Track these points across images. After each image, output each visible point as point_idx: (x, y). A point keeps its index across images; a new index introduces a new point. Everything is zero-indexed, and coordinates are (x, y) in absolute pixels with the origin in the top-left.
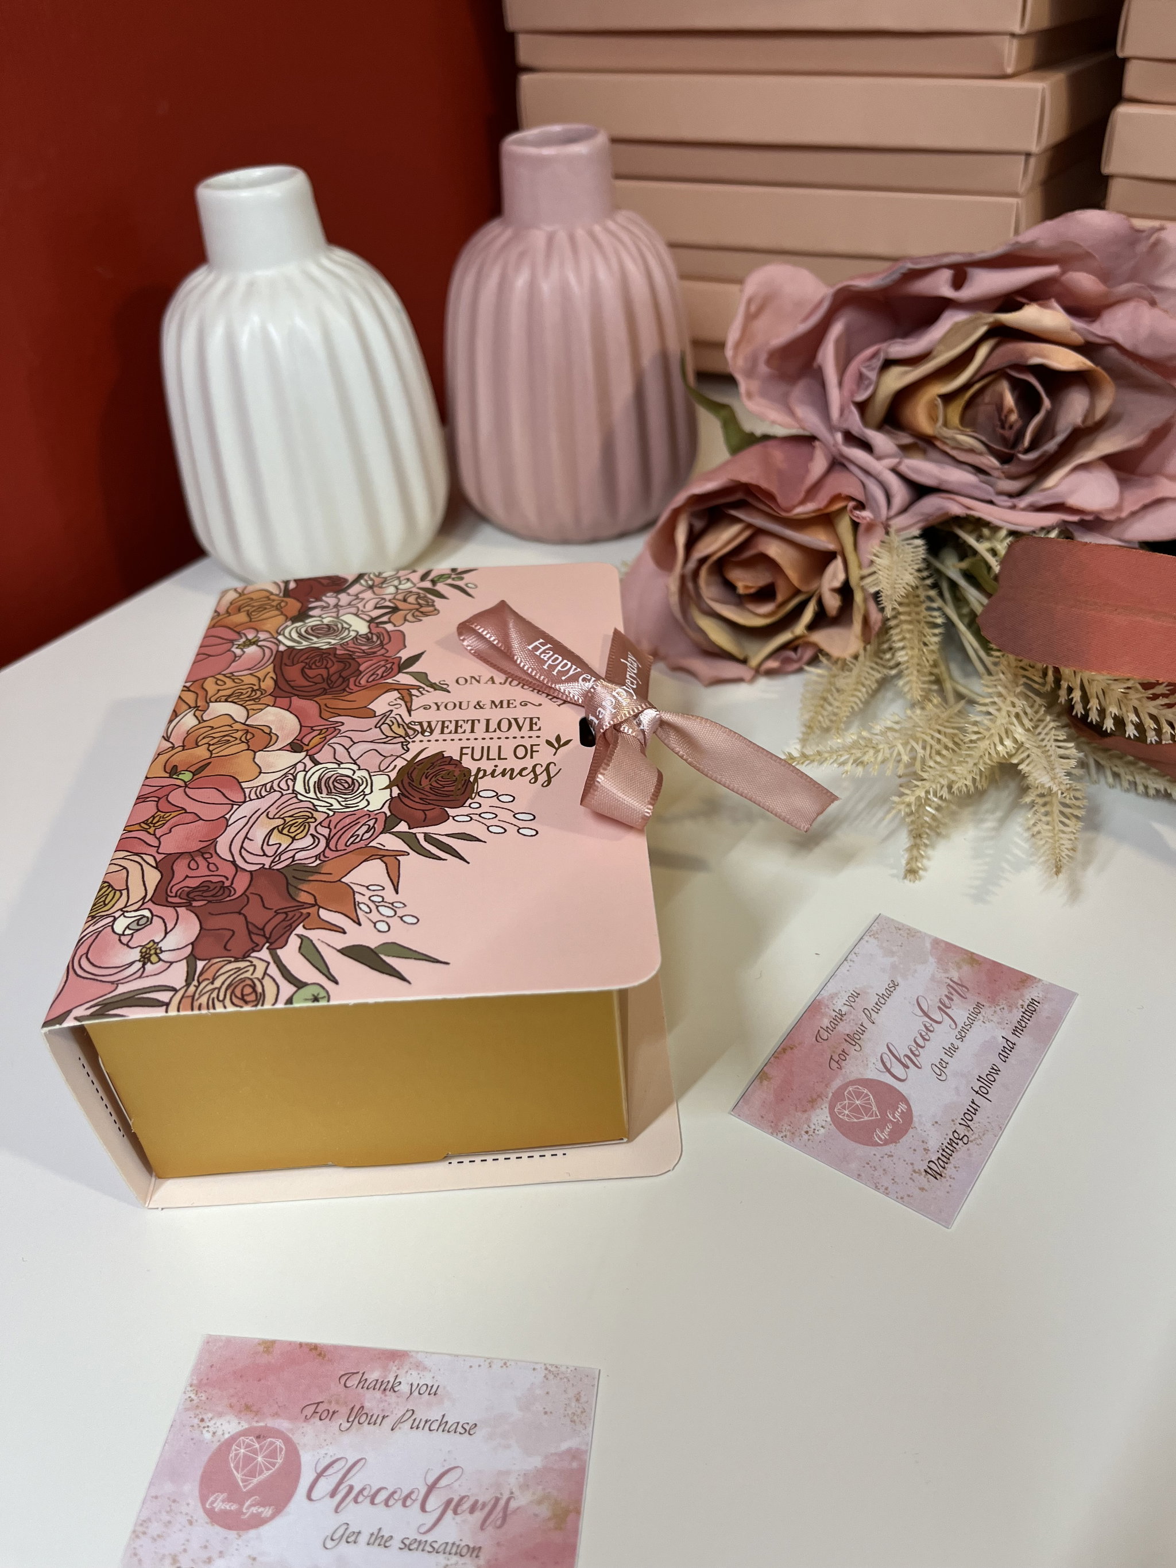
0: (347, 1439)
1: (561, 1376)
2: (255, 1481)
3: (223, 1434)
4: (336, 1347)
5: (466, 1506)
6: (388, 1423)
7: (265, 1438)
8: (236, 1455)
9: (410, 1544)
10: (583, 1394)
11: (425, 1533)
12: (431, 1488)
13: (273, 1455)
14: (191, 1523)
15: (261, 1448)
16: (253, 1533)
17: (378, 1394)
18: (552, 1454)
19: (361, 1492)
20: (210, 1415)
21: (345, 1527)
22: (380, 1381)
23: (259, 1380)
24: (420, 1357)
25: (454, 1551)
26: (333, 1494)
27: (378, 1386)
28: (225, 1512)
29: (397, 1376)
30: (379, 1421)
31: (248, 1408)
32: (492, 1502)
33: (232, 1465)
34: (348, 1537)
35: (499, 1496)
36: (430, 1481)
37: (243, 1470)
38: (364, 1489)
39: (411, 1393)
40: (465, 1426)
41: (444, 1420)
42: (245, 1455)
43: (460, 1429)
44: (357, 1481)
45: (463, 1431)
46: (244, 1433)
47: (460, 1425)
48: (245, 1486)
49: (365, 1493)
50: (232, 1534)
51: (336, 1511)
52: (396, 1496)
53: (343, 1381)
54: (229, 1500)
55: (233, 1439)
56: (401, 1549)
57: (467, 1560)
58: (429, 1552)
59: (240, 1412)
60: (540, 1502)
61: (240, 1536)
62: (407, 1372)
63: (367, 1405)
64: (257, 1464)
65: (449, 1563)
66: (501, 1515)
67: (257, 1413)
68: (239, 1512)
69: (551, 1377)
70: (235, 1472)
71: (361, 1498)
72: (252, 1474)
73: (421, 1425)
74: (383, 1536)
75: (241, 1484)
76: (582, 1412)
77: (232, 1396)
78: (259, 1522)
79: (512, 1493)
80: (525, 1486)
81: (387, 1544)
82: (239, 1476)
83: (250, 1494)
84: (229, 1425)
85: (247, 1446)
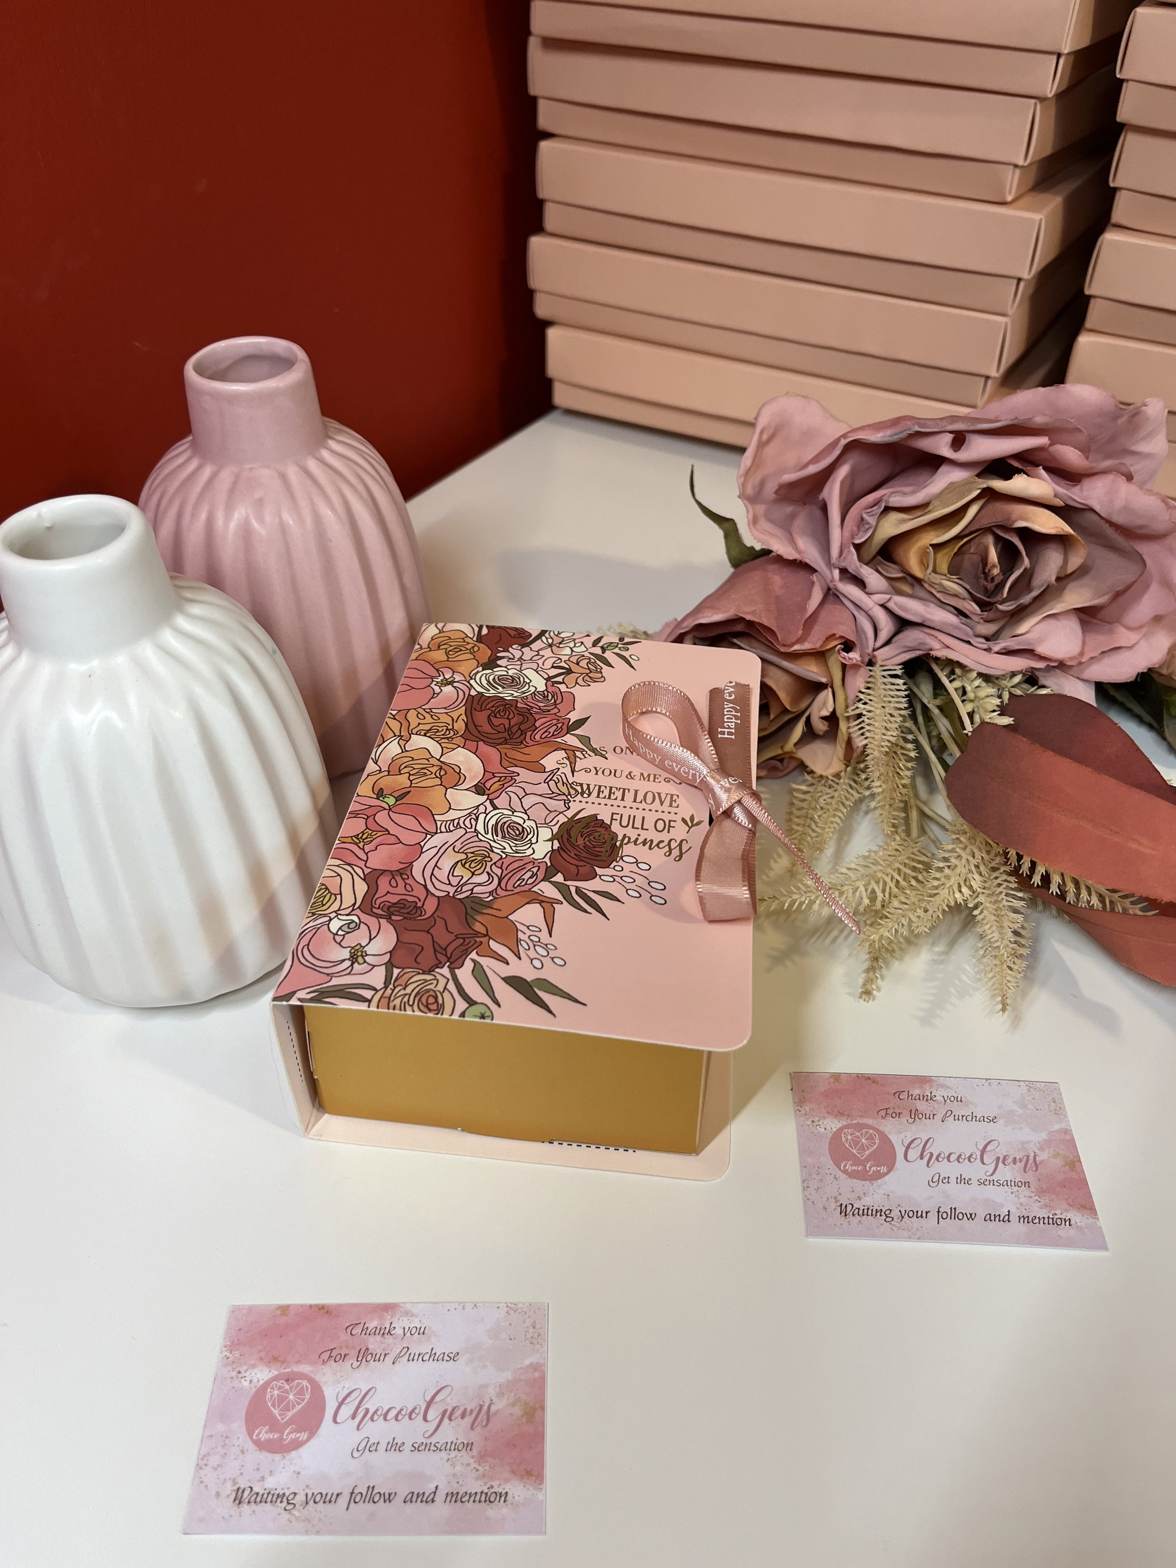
0: (357, 1374)
1: (519, 1310)
2: (290, 1414)
3: (258, 1381)
4: (339, 1306)
5: (458, 1414)
6: (389, 1359)
7: (293, 1380)
8: (272, 1396)
9: (419, 1447)
11: (428, 1437)
12: (429, 1403)
13: (301, 1392)
14: (243, 1452)
15: (291, 1388)
16: (291, 1454)
17: (379, 1338)
18: (518, 1370)
19: (376, 1412)
20: (246, 1368)
21: (367, 1439)
23: (281, 1336)
24: (409, 1307)
25: (453, 1447)
26: (354, 1416)
28: (268, 1441)
29: (392, 1323)
30: (382, 1358)
32: (478, 1408)
33: (269, 1404)
34: (370, 1448)
35: (482, 1404)
36: (428, 1398)
37: (279, 1407)
38: (378, 1410)
39: (404, 1335)
41: (433, 1352)
42: (278, 1395)
44: (372, 1404)
46: (275, 1378)
49: (379, 1413)
50: (276, 1457)
51: (358, 1428)
52: (403, 1413)
54: (270, 1431)
55: (267, 1384)
56: (411, 1451)
57: (464, 1452)
58: (434, 1451)
59: (270, 1362)
61: (283, 1457)
62: (399, 1319)
63: (371, 1347)
64: (289, 1402)
65: (451, 1455)
67: (283, 1362)
68: (280, 1439)
69: (512, 1312)
70: (272, 1409)
71: (376, 1418)
72: (286, 1409)
73: (416, 1358)
74: (397, 1444)
75: (278, 1418)
76: (538, 1338)
77: (261, 1351)
80: (499, 1395)
81: (401, 1449)
82: (276, 1412)
83: (287, 1424)
84: (261, 1374)
85: (280, 1388)
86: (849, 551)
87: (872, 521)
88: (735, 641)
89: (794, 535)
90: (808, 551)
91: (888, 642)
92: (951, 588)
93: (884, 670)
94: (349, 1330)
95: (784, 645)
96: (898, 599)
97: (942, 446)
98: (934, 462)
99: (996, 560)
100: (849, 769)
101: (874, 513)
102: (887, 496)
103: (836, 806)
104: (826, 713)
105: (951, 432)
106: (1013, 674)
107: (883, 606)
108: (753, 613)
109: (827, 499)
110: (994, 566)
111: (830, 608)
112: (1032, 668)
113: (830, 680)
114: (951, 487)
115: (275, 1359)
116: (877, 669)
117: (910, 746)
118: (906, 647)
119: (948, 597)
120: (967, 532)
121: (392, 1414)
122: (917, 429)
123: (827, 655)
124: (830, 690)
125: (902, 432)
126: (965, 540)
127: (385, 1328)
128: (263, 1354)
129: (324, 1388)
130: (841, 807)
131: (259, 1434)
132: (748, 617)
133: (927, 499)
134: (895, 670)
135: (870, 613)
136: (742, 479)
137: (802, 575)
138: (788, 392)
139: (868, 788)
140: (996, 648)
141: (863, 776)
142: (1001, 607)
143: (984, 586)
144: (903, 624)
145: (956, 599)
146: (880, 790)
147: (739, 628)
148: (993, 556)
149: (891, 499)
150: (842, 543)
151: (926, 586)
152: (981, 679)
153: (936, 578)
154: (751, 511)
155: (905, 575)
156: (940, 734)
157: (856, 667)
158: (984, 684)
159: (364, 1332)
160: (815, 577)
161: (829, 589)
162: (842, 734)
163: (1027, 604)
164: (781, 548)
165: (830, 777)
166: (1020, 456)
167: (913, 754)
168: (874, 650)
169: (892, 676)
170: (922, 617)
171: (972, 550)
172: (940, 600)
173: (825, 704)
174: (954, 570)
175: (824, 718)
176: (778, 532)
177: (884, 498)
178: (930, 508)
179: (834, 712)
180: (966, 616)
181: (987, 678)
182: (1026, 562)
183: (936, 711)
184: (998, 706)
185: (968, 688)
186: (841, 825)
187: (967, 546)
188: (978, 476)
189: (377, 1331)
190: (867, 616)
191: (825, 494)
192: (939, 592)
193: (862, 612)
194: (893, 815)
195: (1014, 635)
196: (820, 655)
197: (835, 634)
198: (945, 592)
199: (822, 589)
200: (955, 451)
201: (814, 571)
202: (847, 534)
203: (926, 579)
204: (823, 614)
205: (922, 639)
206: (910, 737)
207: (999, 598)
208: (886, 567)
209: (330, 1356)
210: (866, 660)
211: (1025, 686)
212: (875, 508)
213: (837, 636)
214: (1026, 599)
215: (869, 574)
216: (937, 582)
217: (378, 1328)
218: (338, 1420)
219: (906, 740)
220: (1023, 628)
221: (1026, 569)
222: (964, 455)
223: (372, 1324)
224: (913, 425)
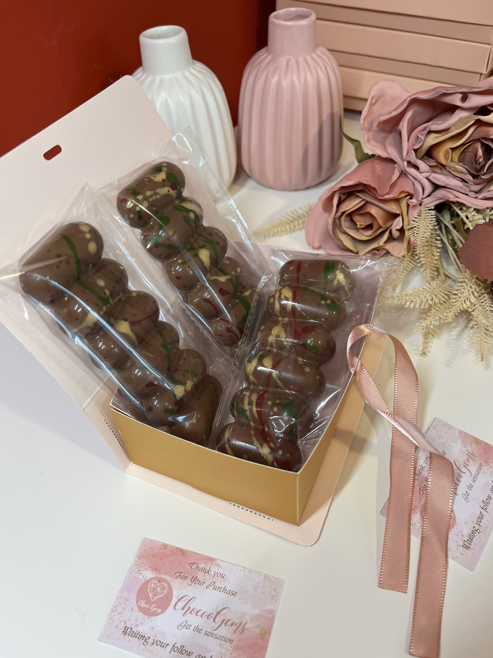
0: (189, 588)
1: (270, 580)
2: (156, 598)
3: (146, 577)
4: (189, 552)
5: (230, 623)
6: (205, 585)
7: (161, 582)
8: (150, 587)
9: (208, 634)
10: (277, 589)
11: (214, 630)
12: (218, 614)
13: (163, 589)
14: (132, 610)
15: (159, 586)
16: (153, 618)
17: (203, 573)
18: (263, 610)
19: (193, 610)
20: (143, 569)
21: (186, 622)
22: (204, 568)
23: (161, 559)
24: (219, 562)
25: (223, 639)
26: (183, 609)
27: (203, 570)
28: (144, 608)
29: (210, 568)
30: (202, 584)
31: (156, 569)
32: (239, 624)
33: (149, 590)
34: (187, 626)
35: (242, 622)
36: (218, 611)
37: (152, 593)
38: (194, 609)
39: (214, 576)
40: (233, 592)
41: (225, 589)
42: (153, 587)
43: (231, 593)
44: (192, 605)
45: (232, 594)
46: (154, 579)
47: (231, 592)
48: (152, 599)
49: (194, 611)
50: (146, 617)
51: (183, 615)
52: (205, 614)
53: (190, 565)
54: (146, 603)
55: (150, 580)
56: (204, 634)
57: (228, 643)
58: (214, 638)
59: (153, 570)
60: (256, 627)
61: (149, 618)
62: (214, 567)
63: (198, 577)
64: (157, 592)
65: (221, 643)
66: (242, 629)
67: (159, 572)
68: (149, 609)
69: (266, 580)
70: (149, 593)
71: (192, 613)
72: (155, 595)
73: (217, 589)
74: (199, 629)
75: (151, 598)
76: (276, 596)
77: (151, 563)
78: (155, 614)
79: (247, 622)
80: (252, 620)
81: (200, 632)
82: (151, 595)
83: (154, 602)
84: (148, 575)
85: (154, 584)
128: (151, 565)
131: (141, 603)
209: (179, 576)
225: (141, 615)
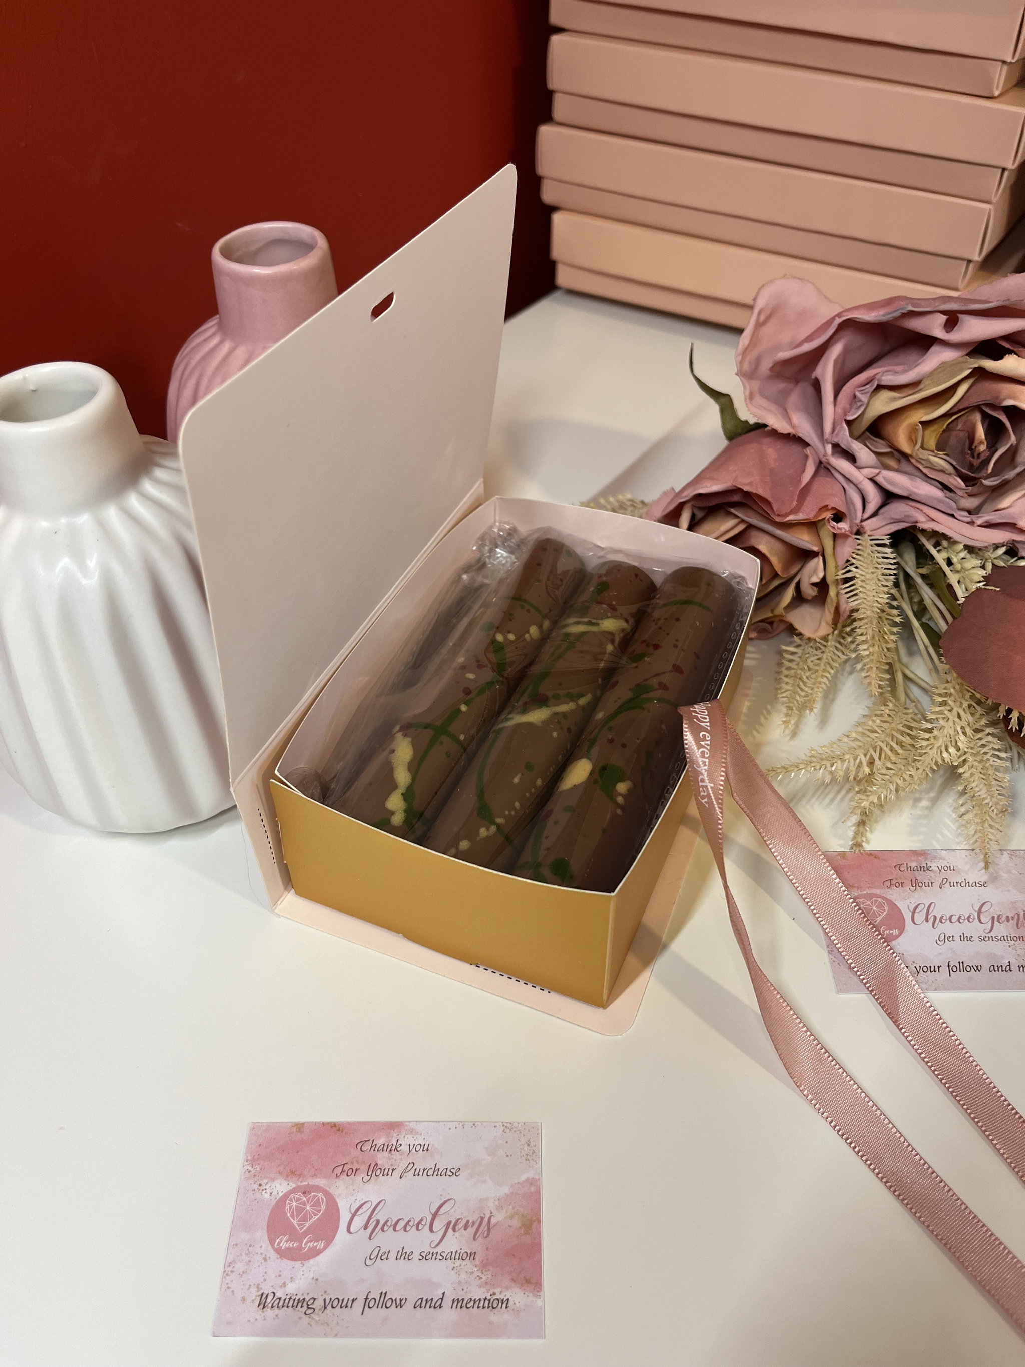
2: (307, 1225)
3: (278, 1194)
4: (349, 1124)
6: (397, 1173)
7: (310, 1193)
8: (291, 1208)
13: (317, 1204)
14: (265, 1260)
15: (308, 1200)
16: (311, 1262)
17: (387, 1154)
20: (266, 1181)
21: (378, 1248)
23: (298, 1152)
24: (412, 1125)
26: (366, 1227)
28: (289, 1250)
29: (397, 1140)
30: (390, 1173)
33: (288, 1214)
34: (381, 1256)
37: (297, 1218)
39: (410, 1151)
40: (452, 1170)
41: (438, 1167)
42: (297, 1207)
43: (450, 1173)
44: (381, 1215)
46: (293, 1191)
47: (448, 1170)
48: (300, 1229)
49: (388, 1224)
50: (297, 1265)
51: (370, 1239)
54: (291, 1240)
55: (286, 1196)
59: (287, 1176)
61: (303, 1266)
62: (404, 1137)
64: (307, 1212)
67: (301, 1175)
68: (300, 1248)
70: (291, 1219)
71: (386, 1228)
72: (304, 1219)
75: (297, 1228)
77: (280, 1165)
82: (294, 1222)
83: (304, 1234)
84: (281, 1187)
85: (298, 1200)
86: (842, 428)
87: (864, 398)
88: (732, 510)
89: (788, 411)
90: (803, 427)
91: (875, 514)
92: (938, 464)
93: (871, 540)
94: (359, 1147)
95: (779, 515)
96: (886, 473)
97: (935, 327)
98: (925, 343)
99: (983, 437)
100: (836, 632)
101: (866, 391)
102: (880, 375)
103: (824, 667)
104: (816, 579)
105: (944, 313)
106: (997, 547)
107: (872, 480)
108: (750, 483)
109: (820, 378)
110: (981, 443)
111: (823, 481)
112: (1014, 540)
113: (822, 549)
114: (943, 367)
115: (293, 1173)
116: (865, 540)
117: (895, 612)
118: (892, 518)
119: (934, 472)
120: (956, 410)
121: (401, 1225)
122: (911, 308)
123: (820, 524)
124: (821, 558)
125: (896, 311)
126: (954, 418)
127: (392, 1145)
128: (281, 1168)
129: (338, 1201)
130: (829, 669)
131: (280, 1242)
132: (746, 488)
133: (918, 378)
134: (883, 539)
135: (860, 486)
136: (740, 357)
137: (795, 448)
138: (786, 275)
139: (855, 650)
140: (979, 522)
141: (850, 639)
142: (986, 482)
143: (970, 462)
144: (889, 496)
145: (942, 474)
146: (867, 653)
147: (736, 498)
148: (981, 433)
149: (883, 378)
150: (834, 419)
151: (913, 461)
152: (966, 551)
153: (924, 454)
154: (748, 388)
155: (892, 450)
156: (923, 600)
157: (845, 536)
158: (968, 556)
159: (373, 1149)
160: (808, 451)
161: (821, 462)
162: (832, 600)
163: (1011, 479)
164: (776, 422)
165: (818, 640)
166: (1008, 338)
167: (898, 620)
168: (862, 521)
169: (878, 545)
170: (908, 490)
171: (959, 427)
172: (926, 475)
173: (815, 571)
174: (941, 446)
175: (814, 584)
176: (773, 408)
177: (878, 377)
178: (921, 387)
179: (824, 579)
180: (950, 490)
181: (970, 549)
182: (1013, 439)
183: (919, 580)
184: (983, 577)
185: (955, 560)
186: (829, 685)
187: (955, 423)
188: (967, 355)
189: (385, 1148)
190: (856, 488)
191: (818, 373)
192: (926, 467)
193: (852, 485)
194: (879, 677)
195: (996, 509)
196: (813, 525)
197: (827, 506)
198: (932, 467)
199: (815, 462)
200: (948, 332)
201: (807, 445)
202: (840, 411)
203: (914, 455)
204: (815, 486)
205: (907, 511)
206: (895, 603)
207: (983, 473)
208: (874, 443)
209: (342, 1171)
210: (855, 529)
211: (1006, 557)
212: (868, 386)
213: (830, 507)
214: (1010, 474)
215: (860, 449)
216: (925, 458)
217: (386, 1145)
218: (352, 1230)
219: (892, 607)
220: (1006, 502)
221: (1012, 445)
222: (955, 336)
223: (380, 1141)
224: (907, 304)
225: (286, 1264)
